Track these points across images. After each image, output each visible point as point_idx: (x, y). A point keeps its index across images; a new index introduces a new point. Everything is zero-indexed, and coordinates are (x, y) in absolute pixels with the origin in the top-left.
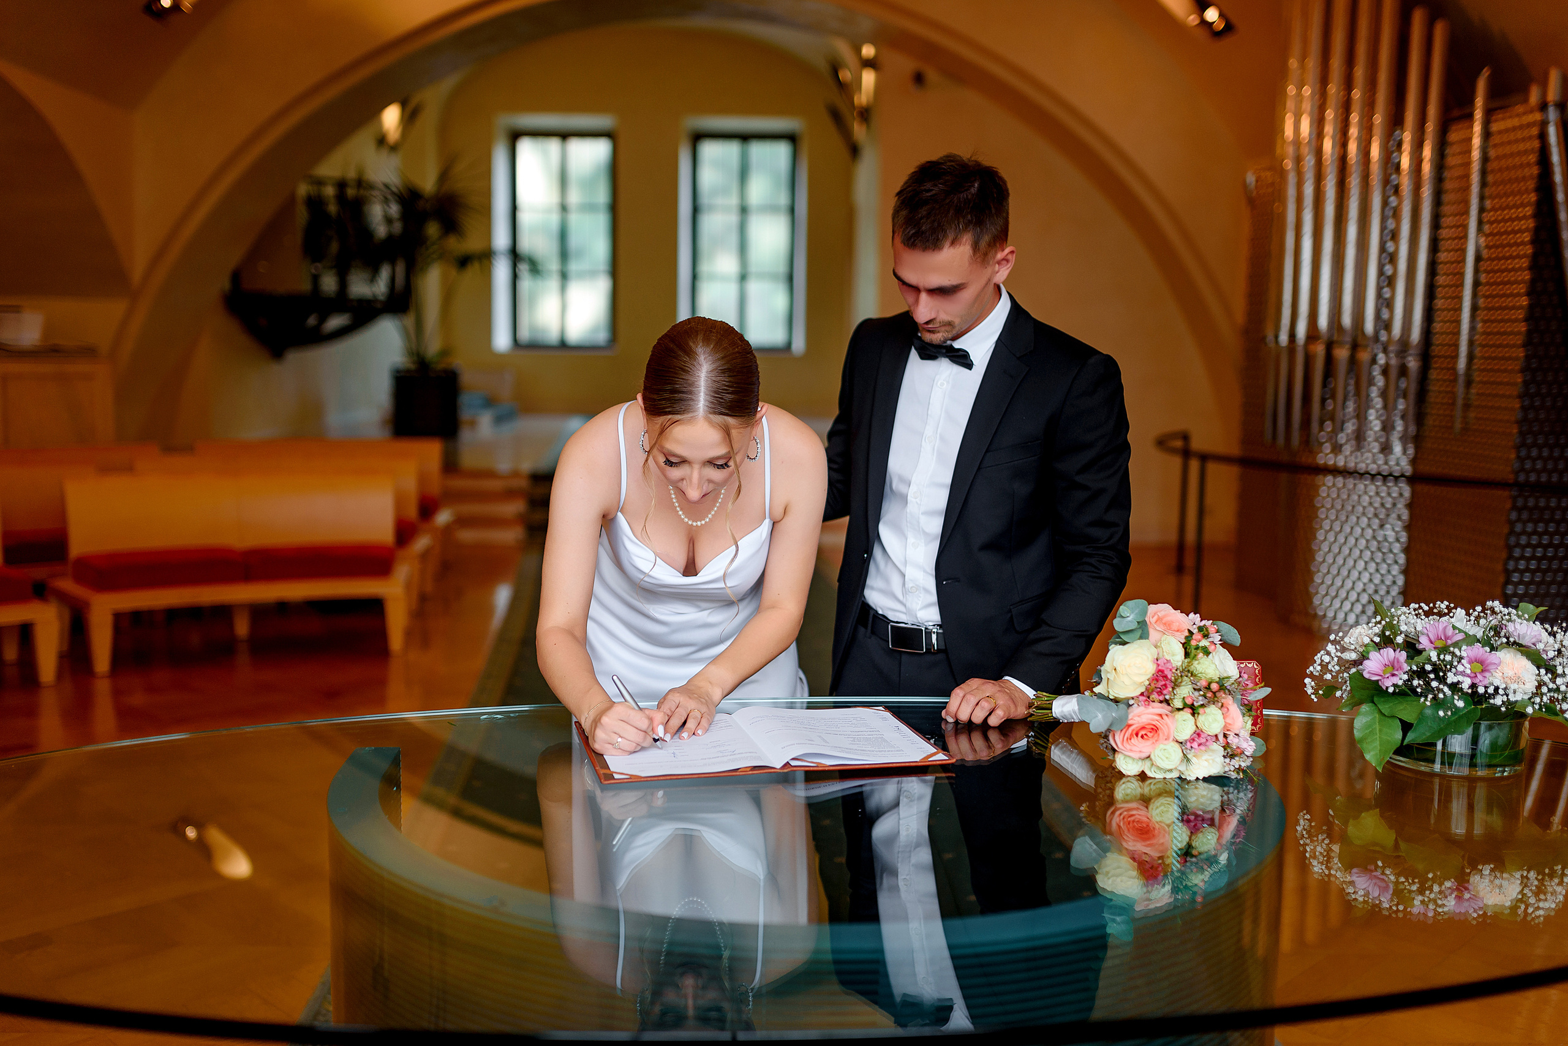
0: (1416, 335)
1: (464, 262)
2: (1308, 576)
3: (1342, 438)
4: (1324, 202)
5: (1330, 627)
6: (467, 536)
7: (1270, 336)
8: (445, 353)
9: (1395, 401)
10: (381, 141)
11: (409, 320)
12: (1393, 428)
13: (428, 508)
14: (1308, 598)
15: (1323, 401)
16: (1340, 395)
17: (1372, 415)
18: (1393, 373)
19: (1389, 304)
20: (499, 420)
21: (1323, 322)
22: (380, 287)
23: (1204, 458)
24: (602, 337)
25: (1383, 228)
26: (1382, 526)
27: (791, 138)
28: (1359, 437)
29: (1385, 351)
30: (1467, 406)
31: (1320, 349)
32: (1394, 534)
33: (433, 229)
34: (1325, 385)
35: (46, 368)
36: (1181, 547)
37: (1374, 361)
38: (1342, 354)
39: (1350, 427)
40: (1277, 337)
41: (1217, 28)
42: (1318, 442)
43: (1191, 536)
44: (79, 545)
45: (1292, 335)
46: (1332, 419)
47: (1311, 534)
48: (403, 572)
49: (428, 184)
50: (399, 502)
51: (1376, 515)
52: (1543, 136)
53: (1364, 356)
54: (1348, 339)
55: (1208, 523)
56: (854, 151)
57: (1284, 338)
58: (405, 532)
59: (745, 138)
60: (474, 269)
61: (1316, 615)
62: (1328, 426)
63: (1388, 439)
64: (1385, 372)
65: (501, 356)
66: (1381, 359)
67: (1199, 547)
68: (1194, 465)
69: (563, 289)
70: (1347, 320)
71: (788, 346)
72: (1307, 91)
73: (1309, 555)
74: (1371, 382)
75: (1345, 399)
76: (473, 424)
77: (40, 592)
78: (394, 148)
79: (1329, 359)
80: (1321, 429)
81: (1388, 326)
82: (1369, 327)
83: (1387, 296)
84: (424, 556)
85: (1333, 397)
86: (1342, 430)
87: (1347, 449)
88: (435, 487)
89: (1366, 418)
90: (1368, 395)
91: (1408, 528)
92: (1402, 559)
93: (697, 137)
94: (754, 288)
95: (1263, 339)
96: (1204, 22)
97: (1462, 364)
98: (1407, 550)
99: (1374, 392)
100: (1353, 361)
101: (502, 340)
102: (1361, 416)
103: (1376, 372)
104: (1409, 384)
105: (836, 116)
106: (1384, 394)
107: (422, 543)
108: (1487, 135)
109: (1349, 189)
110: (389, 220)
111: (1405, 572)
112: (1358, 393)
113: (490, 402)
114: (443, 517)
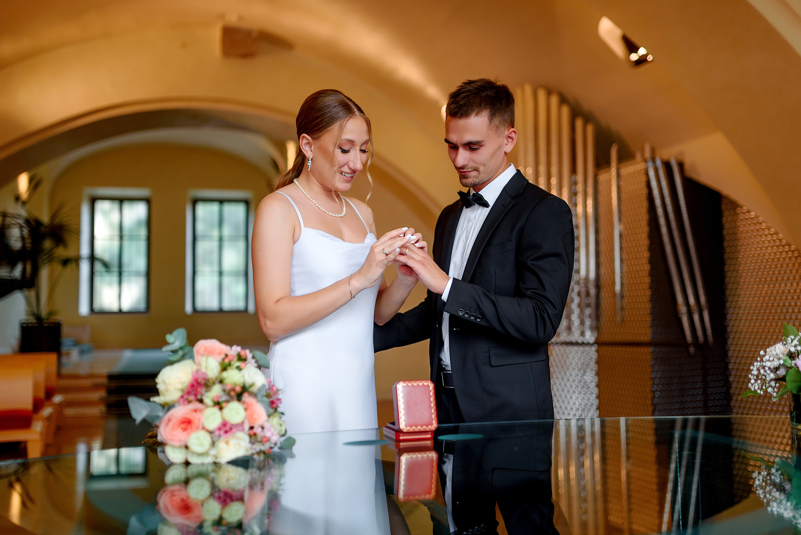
0: (592, 275)
1: (66, 262)
6: (69, 412)
8: (51, 313)
9: (585, 309)
10: (17, 198)
11: (32, 293)
12: (585, 323)
13: (50, 393)
17: (574, 317)
18: (583, 294)
20: (82, 353)
22: (17, 272)
24: (142, 306)
26: (584, 374)
27: (246, 202)
28: (569, 328)
30: (622, 309)
32: (591, 378)
33: (47, 244)
48: (38, 426)
49: (45, 218)
50: (36, 387)
51: (580, 369)
52: (647, 174)
58: (38, 405)
59: (221, 202)
60: (70, 267)
63: (583, 329)
64: (579, 294)
65: (84, 317)
66: (576, 287)
69: (120, 282)
71: (246, 310)
74: (572, 300)
76: (68, 354)
78: (24, 203)
81: (578, 271)
84: (49, 418)
87: (563, 335)
88: (54, 382)
89: (571, 319)
91: (598, 374)
92: (595, 391)
93: (196, 201)
94: (226, 280)
97: (618, 287)
98: (598, 386)
99: (574, 306)
101: (84, 309)
102: (568, 318)
103: (574, 295)
104: (592, 300)
106: (579, 306)
107: (47, 411)
108: (619, 176)
110: (23, 238)
111: (598, 397)
113: (77, 343)
114: (58, 399)
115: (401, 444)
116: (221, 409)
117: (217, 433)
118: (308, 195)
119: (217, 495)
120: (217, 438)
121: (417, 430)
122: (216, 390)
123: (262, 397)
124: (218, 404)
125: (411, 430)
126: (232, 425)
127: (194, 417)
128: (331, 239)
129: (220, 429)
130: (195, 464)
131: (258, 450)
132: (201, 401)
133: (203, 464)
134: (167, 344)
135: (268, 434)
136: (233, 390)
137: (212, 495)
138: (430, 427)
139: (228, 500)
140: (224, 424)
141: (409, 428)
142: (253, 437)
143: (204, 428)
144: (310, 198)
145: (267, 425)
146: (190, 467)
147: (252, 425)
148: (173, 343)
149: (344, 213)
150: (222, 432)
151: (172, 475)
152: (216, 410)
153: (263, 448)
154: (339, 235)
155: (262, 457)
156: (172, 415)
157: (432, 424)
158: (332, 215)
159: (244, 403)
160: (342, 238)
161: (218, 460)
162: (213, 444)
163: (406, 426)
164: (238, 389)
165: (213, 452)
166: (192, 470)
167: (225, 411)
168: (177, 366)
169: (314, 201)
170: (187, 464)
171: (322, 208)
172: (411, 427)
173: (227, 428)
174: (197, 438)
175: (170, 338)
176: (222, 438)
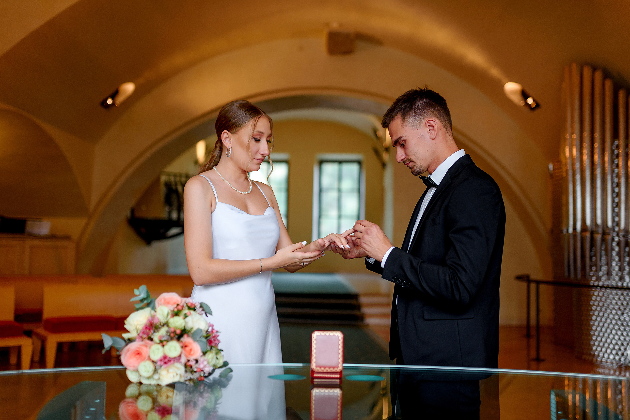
2: (589, 337)
3: (601, 274)
4: (585, 172)
5: (601, 360)
7: (565, 231)
9: (624, 257)
12: (624, 269)
14: (590, 347)
15: (591, 257)
16: (598, 255)
17: (614, 264)
18: (623, 244)
19: (618, 214)
21: (588, 222)
23: (538, 283)
25: (612, 183)
26: (623, 314)
27: (359, 163)
28: (609, 274)
29: (618, 235)
31: (588, 235)
34: (591, 251)
35: (49, 243)
36: (528, 326)
37: (613, 240)
38: (598, 237)
39: (604, 268)
40: (568, 230)
41: (532, 106)
42: (590, 276)
43: (533, 322)
44: (47, 315)
45: (575, 229)
46: (596, 265)
47: (588, 318)
51: (619, 309)
53: (609, 238)
54: (600, 230)
55: (541, 316)
56: (384, 165)
57: (571, 230)
59: (340, 162)
61: (594, 355)
62: (594, 269)
63: (622, 274)
64: (618, 244)
66: (616, 239)
67: (538, 326)
68: (533, 286)
70: (599, 221)
72: (575, 136)
73: (589, 327)
74: (613, 249)
75: (601, 256)
77: (29, 334)
79: (592, 239)
80: (591, 270)
81: (618, 224)
82: (610, 224)
83: (616, 211)
85: (595, 255)
86: (600, 270)
87: (603, 279)
89: (611, 265)
90: (612, 255)
93: (321, 162)
94: (344, 221)
95: (561, 232)
96: (527, 104)
99: (614, 253)
100: (603, 240)
102: (609, 264)
103: (614, 244)
105: (377, 152)
106: (618, 254)
109: (596, 175)
112: (607, 254)
115: (316, 380)
116: (163, 346)
117: (159, 363)
118: (223, 178)
119: (157, 408)
120: (159, 367)
121: (325, 370)
122: (163, 331)
123: (200, 337)
124: (161, 342)
125: (320, 370)
126: (170, 358)
127: (144, 350)
128: (238, 212)
129: (161, 360)
130: (145, 384)
131: (189, 378)
132: (151, 340)
133: (150, 385)
134: (135, 296)
135: (201, 366)
136: (174, 332)
137: (153, 408)
138: (336, 369)
139: (166, 413)
140: (165, 357)
141: (318, 369)
142: (187, 367)
143: (149, 359)
144: (224, 180)
145: (201, 360)
146: (142, 386)
147: (189, 359)
148: (139, 295)
149: (250, 190)
150: (162, 363)
151: (131, 391)
152: (159, 346)
153: (192, 377)
154: (246, 209)
155: (192, 384)
156: (129, 348)
157: (338, 367)
158: (241, 192)
159: (182, 342)
160: (248, 212)
161: (160, 383)
162: (156, 371)
163: (317, 367)
164: (178, 332)
165: (156, 377)
166: (143, 388)
167: (166, 347)
168: (140, 312)
169: (227, 182)
170: (140, 383)
171: (233, 187)
172: (320, 367)
173: (166, 360)
174: (145, 366)
175: (136, 292)
176: (163, 367)
